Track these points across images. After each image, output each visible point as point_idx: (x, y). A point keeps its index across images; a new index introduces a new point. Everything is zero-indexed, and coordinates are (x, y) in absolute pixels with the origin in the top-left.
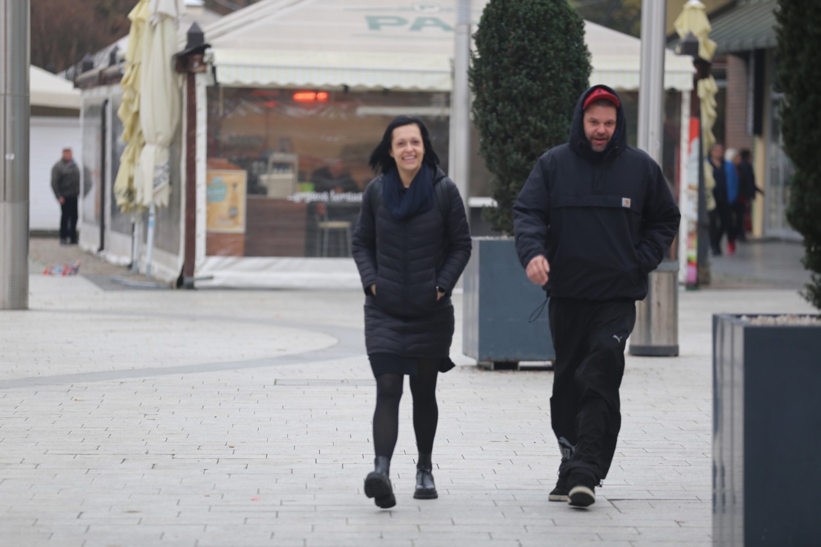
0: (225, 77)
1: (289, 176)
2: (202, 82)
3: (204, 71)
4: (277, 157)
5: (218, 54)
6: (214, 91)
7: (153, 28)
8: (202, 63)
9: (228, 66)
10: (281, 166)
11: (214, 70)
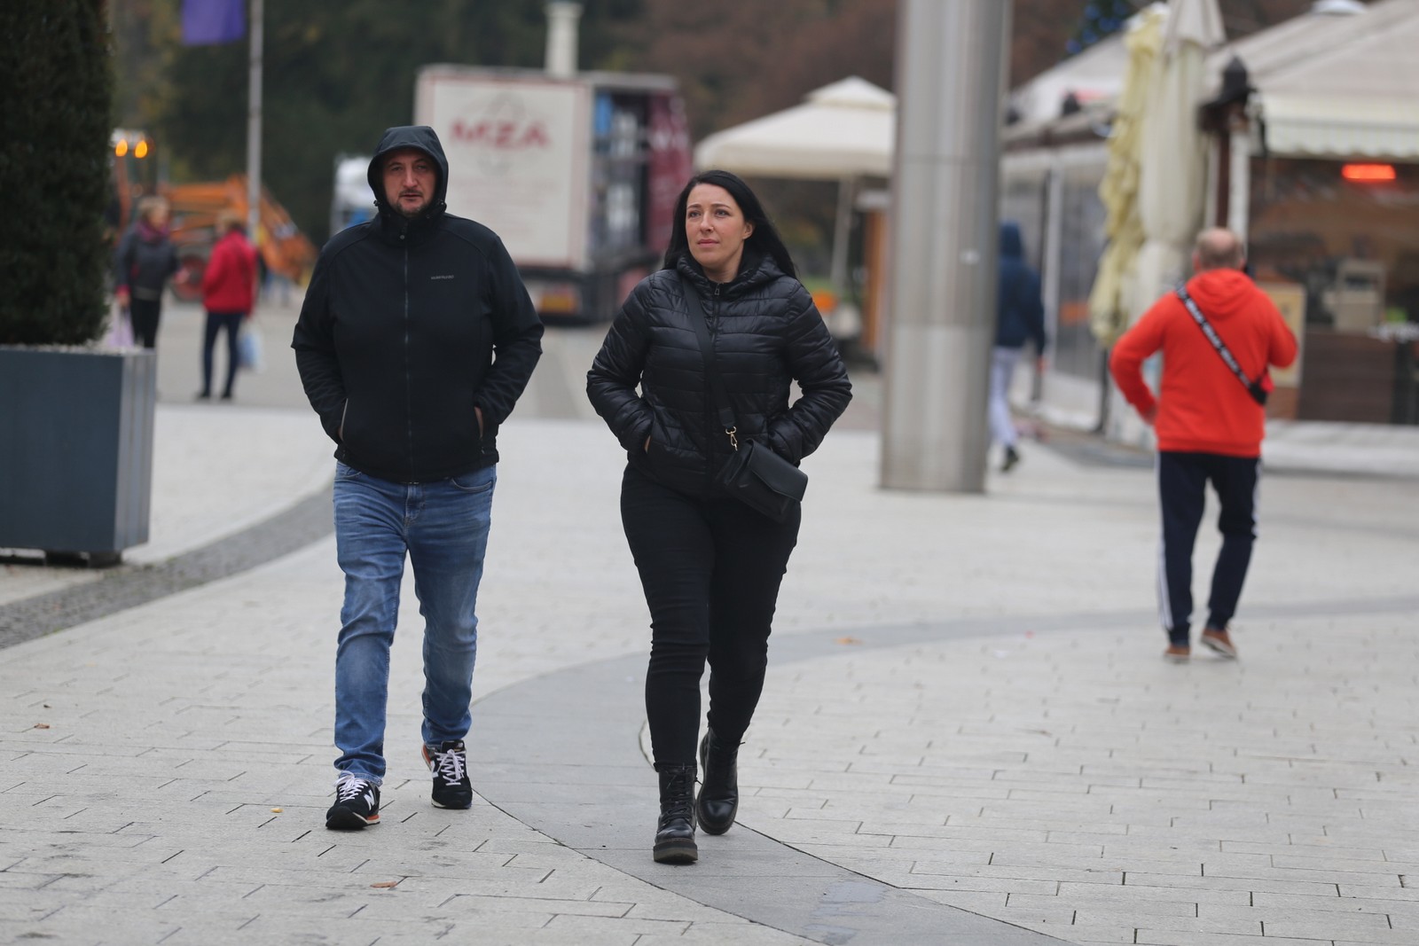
0: (1281, 141)
1: (1368, 298)
2: (1242, 148)
3: (1245, 130)
4: (1352, 266)
5: (1272, 104)
6: (1261, 163)
7: (1167, 60)
8: (1244, 118)
9: (1286, 122)
10: (1357, 281)
11: (1263, 128)
